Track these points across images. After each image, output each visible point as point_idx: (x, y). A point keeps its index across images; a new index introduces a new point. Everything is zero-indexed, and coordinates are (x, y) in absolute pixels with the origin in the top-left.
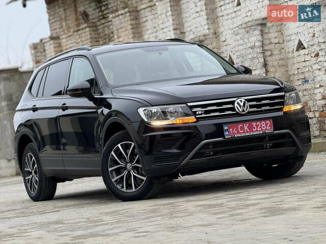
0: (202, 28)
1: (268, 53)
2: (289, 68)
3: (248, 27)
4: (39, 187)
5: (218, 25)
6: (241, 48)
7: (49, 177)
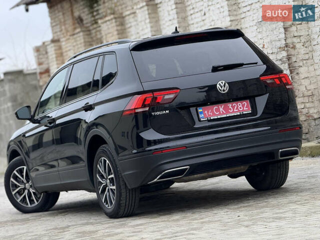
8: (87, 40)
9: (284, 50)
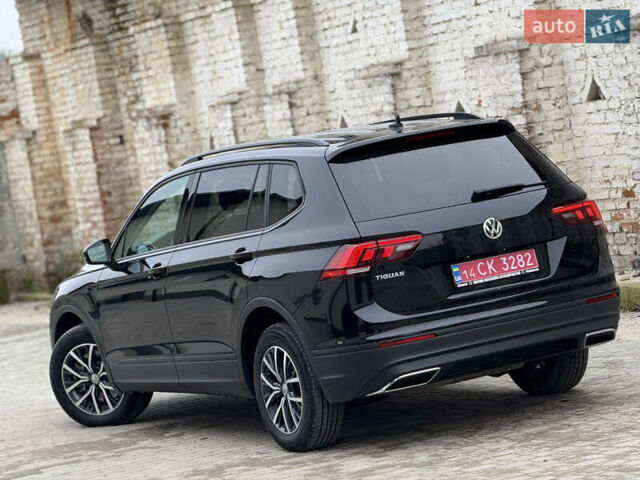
3: (370, 76)
5: (321, 61)
8: (102, 60)
9: (521, 113)
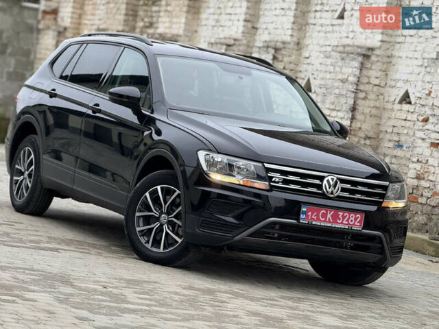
0: (283, 32)
1: (361, 95)
2: (383, 121)
3: (345, 52)
4: (28, 196)
5: (305, 34)
6: (328, 76)
7: (45, 189)
